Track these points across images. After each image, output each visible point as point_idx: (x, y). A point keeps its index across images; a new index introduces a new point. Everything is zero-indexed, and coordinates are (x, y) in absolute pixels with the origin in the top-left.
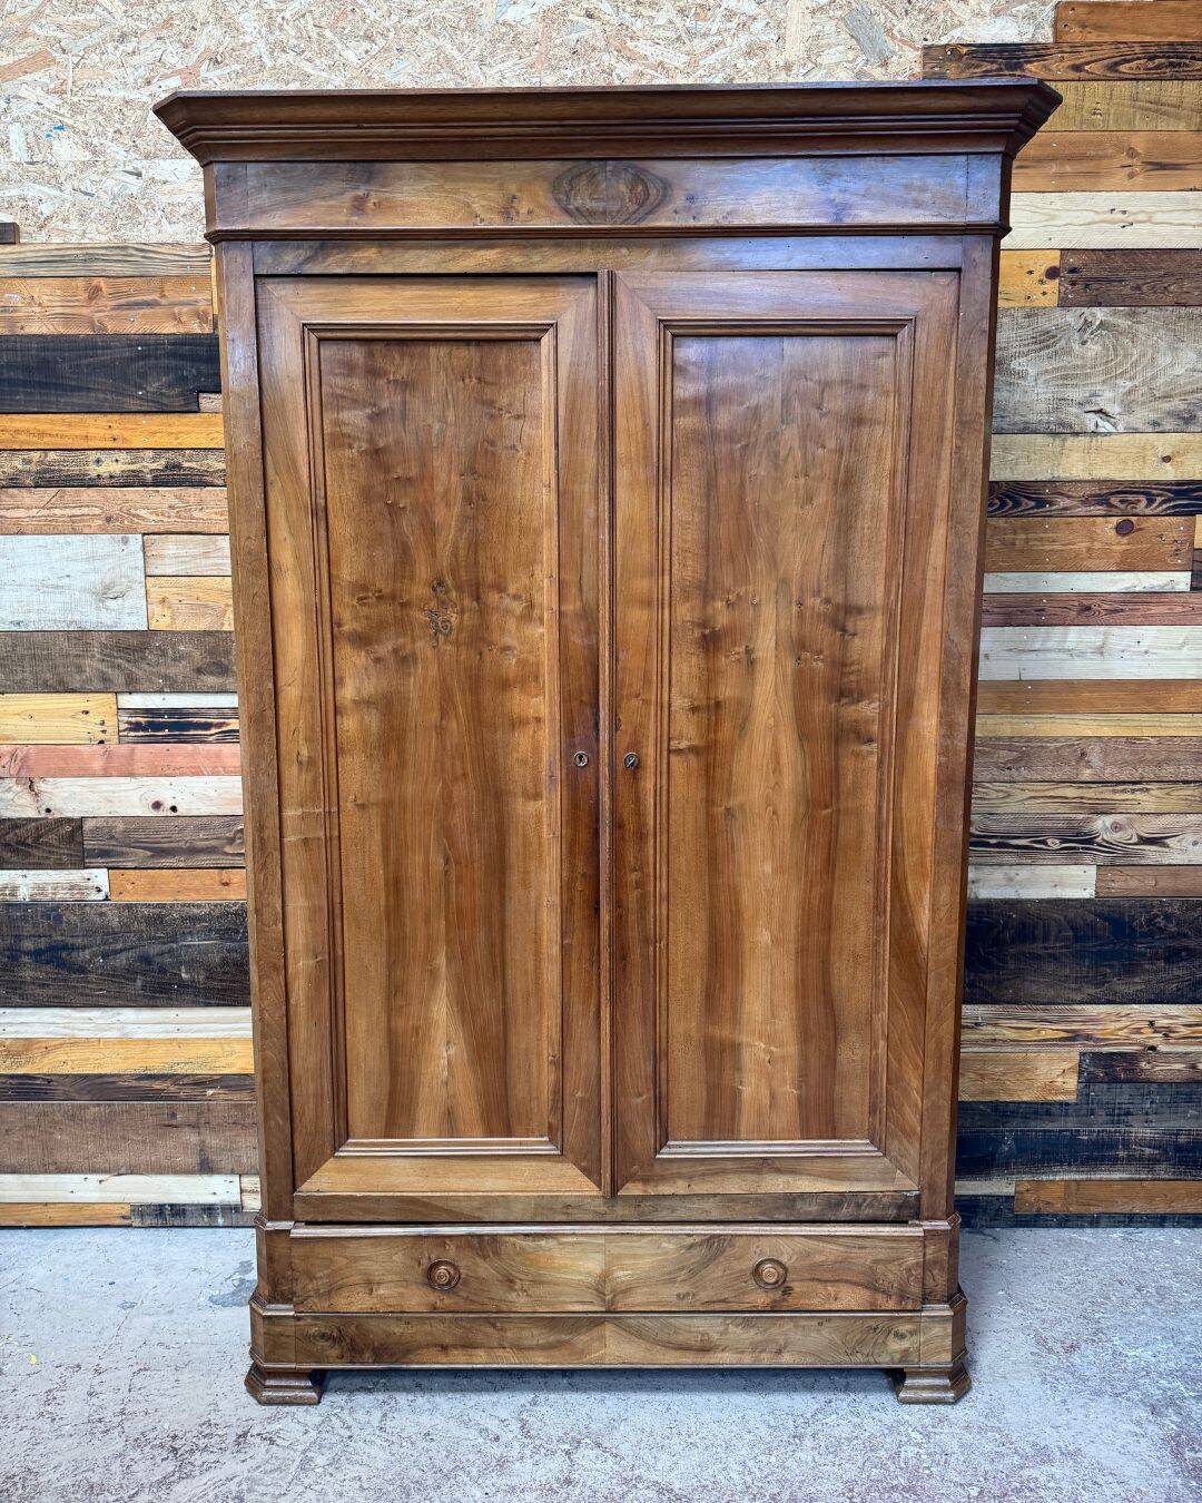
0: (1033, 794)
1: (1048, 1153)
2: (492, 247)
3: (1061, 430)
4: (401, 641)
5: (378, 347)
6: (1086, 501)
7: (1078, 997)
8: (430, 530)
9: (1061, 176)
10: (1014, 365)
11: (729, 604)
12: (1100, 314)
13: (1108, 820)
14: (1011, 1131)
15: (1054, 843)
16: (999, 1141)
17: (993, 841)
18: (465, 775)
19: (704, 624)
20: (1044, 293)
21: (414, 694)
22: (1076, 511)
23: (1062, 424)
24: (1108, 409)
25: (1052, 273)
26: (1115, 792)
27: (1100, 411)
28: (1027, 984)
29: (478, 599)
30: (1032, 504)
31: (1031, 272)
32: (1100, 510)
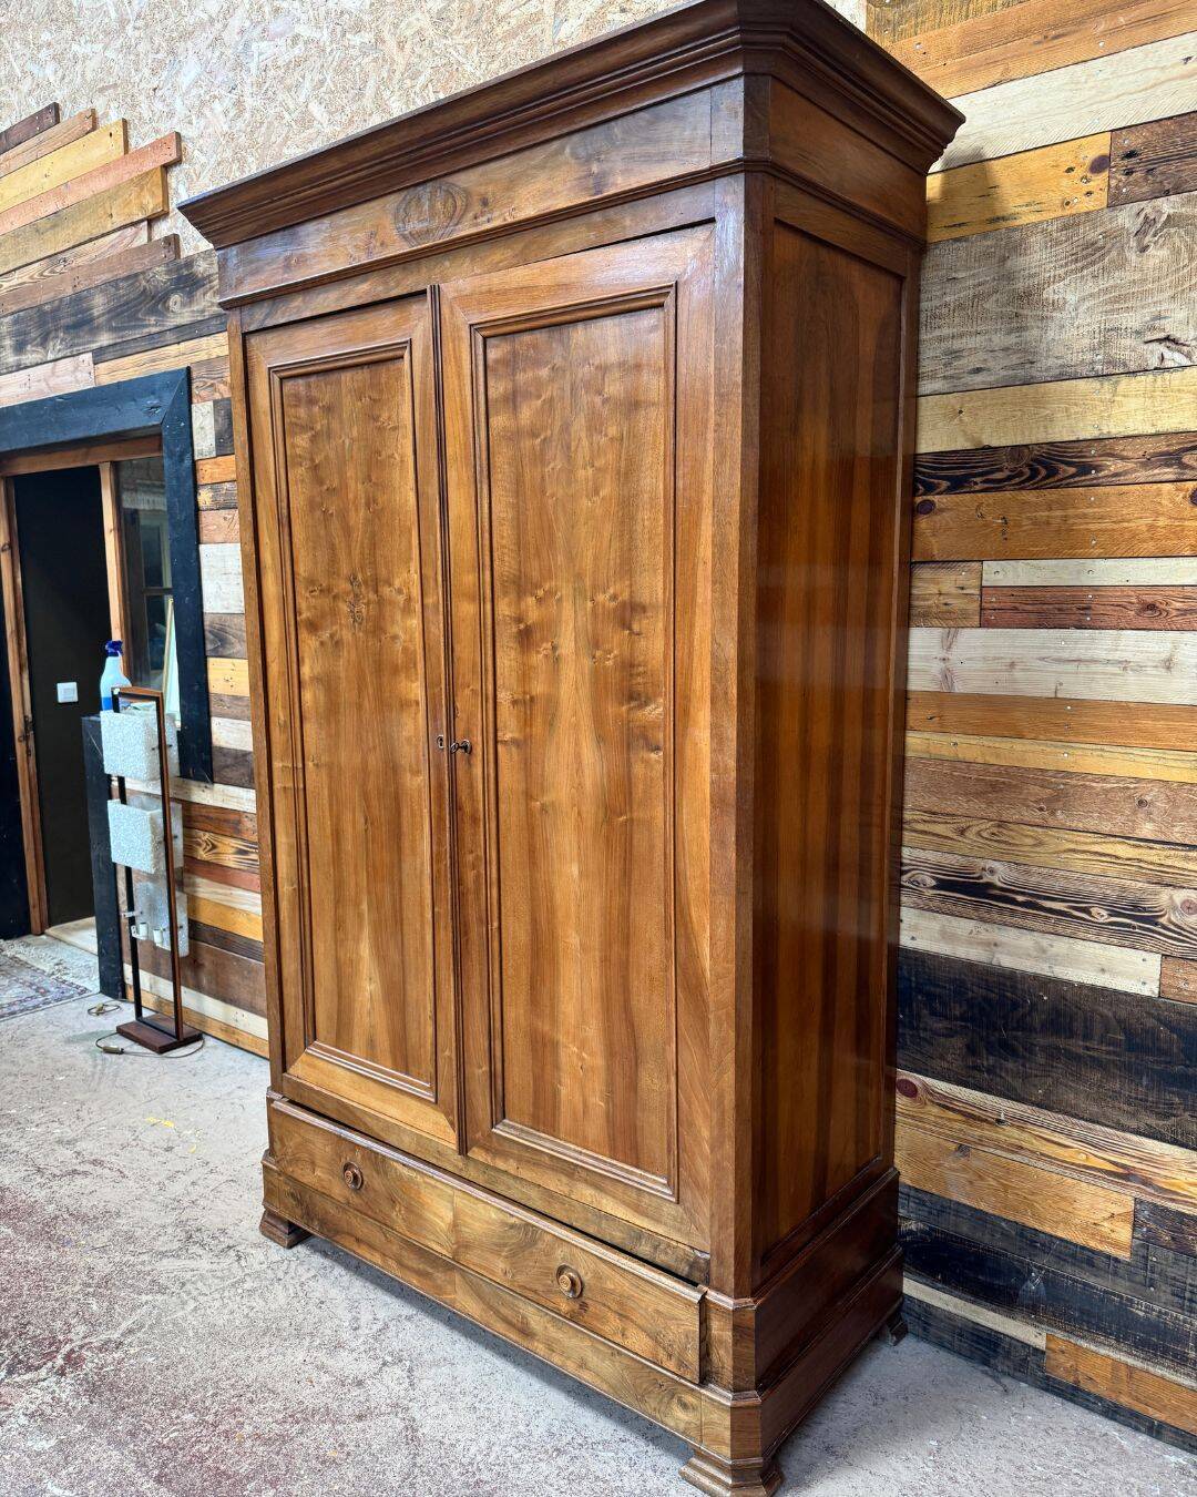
0: (1072, 846)
1: (1089, 1314)
2: (366, 281)
3: (1111, 370)
4: (334, 628)
5: (313, 379)
6: (1148, 462)
7: (1133, 1124)
8: (347, 531)
9: (1115, 30)
10: (1048, 294)
11: (540, 600)
12: (1168, 206)
13: (1180, 896)
14: (1040, 1268)
15: (1101, 915)
16: (1023, 1276)
17: (1020, 898)
18: (374, 748)
19: (519, 620)
20: (1089, 193)
21: (342, 675)
22: (1131, 477)
23: (1110, 362)
24: (1176, 334)
25: (1100, 165)
26: (1186, 858)
27: (1167, 339)
28: (1062, 1089)
29: (376, 592)
30: (1072, 470)
31: (1070, 170)
32: (1169, 473)
